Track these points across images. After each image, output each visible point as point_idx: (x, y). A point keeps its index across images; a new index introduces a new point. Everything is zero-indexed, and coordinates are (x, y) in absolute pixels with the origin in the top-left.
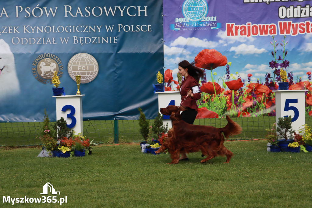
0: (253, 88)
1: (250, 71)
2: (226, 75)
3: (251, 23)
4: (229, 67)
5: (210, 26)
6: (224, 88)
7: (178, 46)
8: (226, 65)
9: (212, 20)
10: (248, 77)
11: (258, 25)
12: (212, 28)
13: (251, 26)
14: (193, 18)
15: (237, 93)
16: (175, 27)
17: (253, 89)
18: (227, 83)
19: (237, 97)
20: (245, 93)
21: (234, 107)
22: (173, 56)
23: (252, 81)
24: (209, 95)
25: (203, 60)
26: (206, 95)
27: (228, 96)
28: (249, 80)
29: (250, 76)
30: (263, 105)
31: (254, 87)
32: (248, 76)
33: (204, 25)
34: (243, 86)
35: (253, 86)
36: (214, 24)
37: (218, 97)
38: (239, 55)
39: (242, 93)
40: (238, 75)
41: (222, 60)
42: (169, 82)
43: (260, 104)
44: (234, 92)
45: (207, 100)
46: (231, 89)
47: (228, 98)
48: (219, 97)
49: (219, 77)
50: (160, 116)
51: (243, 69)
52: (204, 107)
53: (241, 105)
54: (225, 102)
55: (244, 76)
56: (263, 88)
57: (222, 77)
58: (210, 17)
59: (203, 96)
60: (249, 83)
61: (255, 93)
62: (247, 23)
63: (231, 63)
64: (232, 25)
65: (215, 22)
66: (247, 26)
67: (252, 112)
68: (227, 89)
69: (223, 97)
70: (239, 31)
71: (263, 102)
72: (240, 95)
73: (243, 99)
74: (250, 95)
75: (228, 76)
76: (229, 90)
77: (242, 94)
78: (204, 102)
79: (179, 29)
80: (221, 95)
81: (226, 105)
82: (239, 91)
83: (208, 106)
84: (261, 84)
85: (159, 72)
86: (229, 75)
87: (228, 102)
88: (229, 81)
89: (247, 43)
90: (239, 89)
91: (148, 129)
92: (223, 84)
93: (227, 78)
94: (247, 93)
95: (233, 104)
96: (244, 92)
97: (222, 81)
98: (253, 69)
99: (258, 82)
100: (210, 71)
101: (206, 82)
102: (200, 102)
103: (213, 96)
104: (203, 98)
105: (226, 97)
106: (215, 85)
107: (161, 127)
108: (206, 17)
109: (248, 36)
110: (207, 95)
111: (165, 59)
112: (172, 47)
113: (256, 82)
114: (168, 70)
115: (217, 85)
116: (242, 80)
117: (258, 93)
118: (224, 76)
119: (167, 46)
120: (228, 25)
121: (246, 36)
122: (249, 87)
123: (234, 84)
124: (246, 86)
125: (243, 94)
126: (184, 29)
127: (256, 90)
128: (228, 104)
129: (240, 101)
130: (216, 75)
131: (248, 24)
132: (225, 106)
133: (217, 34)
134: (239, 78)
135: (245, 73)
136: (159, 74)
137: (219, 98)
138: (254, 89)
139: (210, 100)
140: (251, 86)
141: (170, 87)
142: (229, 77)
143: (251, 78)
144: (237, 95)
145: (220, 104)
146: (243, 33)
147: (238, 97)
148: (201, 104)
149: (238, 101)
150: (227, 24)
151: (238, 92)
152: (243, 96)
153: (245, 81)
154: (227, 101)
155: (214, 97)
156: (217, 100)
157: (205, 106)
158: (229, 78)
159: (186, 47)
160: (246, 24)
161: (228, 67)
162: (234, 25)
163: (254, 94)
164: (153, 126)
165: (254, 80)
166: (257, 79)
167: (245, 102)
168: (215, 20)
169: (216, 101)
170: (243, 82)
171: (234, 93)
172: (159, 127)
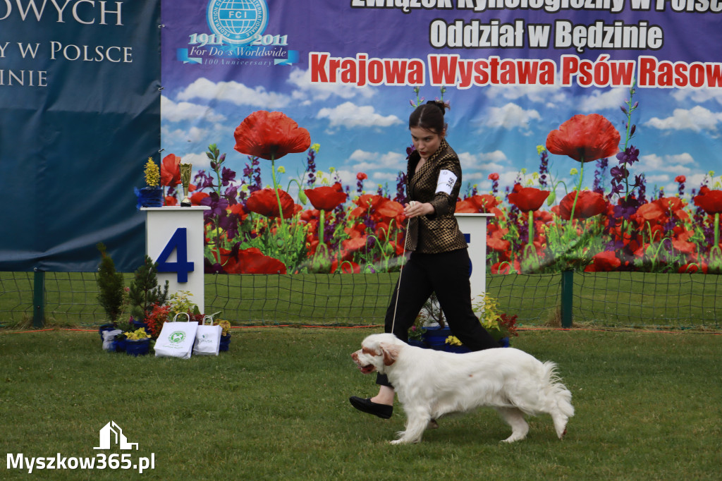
0: (368, 206)
1: (362, 167)
2: (307, 174)
3: (366, 55)
4: (314, 154)
5: (272, 58)
6: (302, 205)
7: (197, 101)
8: (307, 151)
9: (277, 43)
10: (357, 181)
11: (383, 61)
12: (277, 61)
13: (368, 61)
14: (232, 37)
15: (332, 218)
16: (189, 56)
17: (367, 210)
18: (308, 193)
19: (330, 226)
20: (350, 218)
21: (324, 249)
22: (184, 124)
23: (367, 189)
24: (265, 219)
25: (254, 136)
26: (258, 220)
27: (309, 224)
28: (359, 188)
29: (361, 178)
30: (389, 246)
31: (371, 203)
32: (358, 176)
33: (258, 53)
34: (345, 202)
35: (367, 202)
36: (281, 53)
37: (286, 225)
38: (338, 129)
39: (342, 218)
40: (334, 175)
41: (298, 138)
42: (173, 185)
43: (382, 245)
44: (326, 213)
45: (262, 230)
46: (318, 207)
47: (311, 227)
48: (290, 224)
49: (290, 178)
50: (151, 265)
51: (347, 161)
52: (253, 248)
53: (340, 247)
54: (303, 236)
55: (347, 178)
56: (392, 207)
57: (297, 178)
58: (273, 35)
59: (252, 221)
60: (359, 194)
61: (372, 218)
62: (358, 55)
63: (318, 145)
64: (324, 58)
65: (285, 48)
66: (357, 61)
67: (364, 262)
68: (308, 207)
69: (298, 225)
70: (339, 71)
71: (390, 240)
72: (337, 222)
73: (344, 231)
74: (361, 223)
75: (311, 175)
76: (312, 208)
77: (344, 220)
78: (254, 236)
79: (199, 60)
80: (293, 221)
81: (304, 244)
82: (335, 212)
83: (263, 245)
84: (387, 197)
85: (150, 160)
86: (315, 174)
87: (310, 236)
88: (314, 188)
89: (357, 100)
90: (337, 208)
91: (121, 293)
92: (299, 194)
93: (309, 181)
94: (353, 217)
95: (322, 243)
96: (348, 214)
97: (298, 188)
98: (369, 162)
99: (380, 192)
100: (269, 162)
101: (259, 189)
102: (245, 236)
103: (275, 223)
104: (253, 227)
105: (305, 225)
106: (280, 197)
107: (151, 291)
108: (263, 34)
109: (359, 84)
110: (262, 219)
111: (164, 130)
112: (181, 101)
113: (375, 193)
114: (171, 157)
115: (285, 196)
116: (344, 185)
117: (379, 218)
118: (301, 176)
119: (170, 98)
120: (315, 57)
121: (355, 85)
122: (360, 203)
123: (325, 194)
124: (353, 201)
125: (346, 220)
126: (211, 62)
127: (374, 210)
128: (310, 242)
129: (337, 236)
130: (284, 173)
131: (361, 57)
132: (302, 246)
133: (288, 77)
134: (336, 183)
135: (351, 171)
136: (151, 164)
137: (290, 226)
138: (371, 209)
139: (267, 232)
140: (363, 201)
141: (175, 196)
142: (313, 178)
143: (365, 183)
144: (332, 221)
145: (291, 242)
146: (348, 77)
147: (334, 226)
148: (246, 240)
149: (334, 235)
150: (311, 54)
151: (333, 214)
152: (344, 223)
153: (350, 189)
154: (307, 235)
155: (277, 225)
156: (284, 232)
157: (257, 245)
158: (313, 181)
159: (214, 104)
160: (355, 58)
161: (312, 154)
162: (329, 59)
163: (370, 220)
164: (132, 288)
165: (370, 189)
166: (378, 185)
167: (350, 239)
168: (284, 43)
169: (283, 235)
170: (345, 192)
171: (325, 217)
172: (146, 291)
